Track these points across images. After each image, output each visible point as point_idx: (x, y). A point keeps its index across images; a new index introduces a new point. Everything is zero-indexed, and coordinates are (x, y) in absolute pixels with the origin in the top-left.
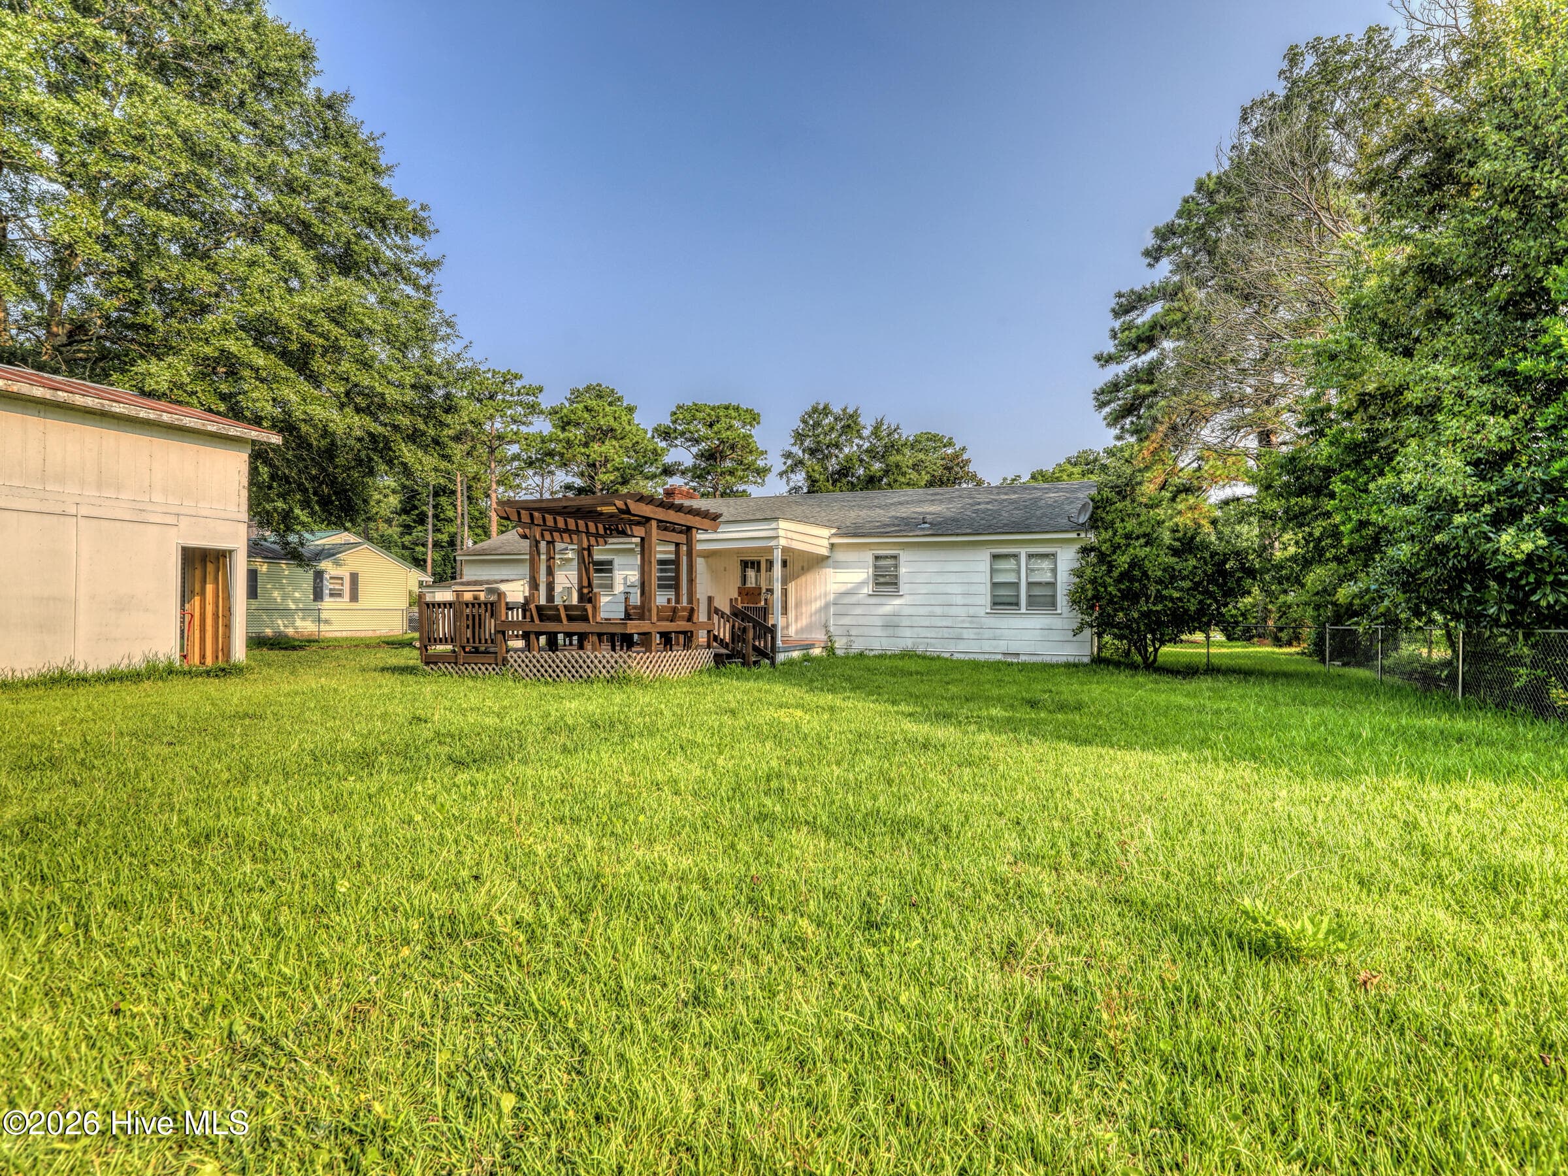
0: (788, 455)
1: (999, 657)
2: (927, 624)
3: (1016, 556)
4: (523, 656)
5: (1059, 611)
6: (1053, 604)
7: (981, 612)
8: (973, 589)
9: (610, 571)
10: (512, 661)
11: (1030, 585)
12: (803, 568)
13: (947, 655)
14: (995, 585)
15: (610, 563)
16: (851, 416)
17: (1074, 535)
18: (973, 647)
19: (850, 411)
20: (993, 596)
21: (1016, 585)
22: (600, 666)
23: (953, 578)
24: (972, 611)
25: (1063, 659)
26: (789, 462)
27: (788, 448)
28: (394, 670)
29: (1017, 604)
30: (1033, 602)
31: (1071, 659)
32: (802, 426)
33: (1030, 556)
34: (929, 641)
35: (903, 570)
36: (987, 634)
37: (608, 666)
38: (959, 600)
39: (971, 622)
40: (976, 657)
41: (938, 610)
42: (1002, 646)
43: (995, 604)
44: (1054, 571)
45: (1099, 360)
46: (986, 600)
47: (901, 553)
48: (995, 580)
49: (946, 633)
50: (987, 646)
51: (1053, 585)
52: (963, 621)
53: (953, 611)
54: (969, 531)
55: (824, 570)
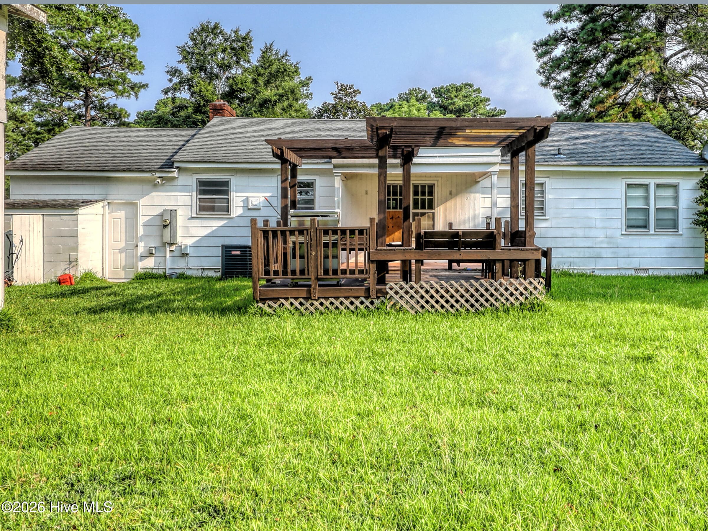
0: (174, 72)
1: (633, 273)
2: (570, 244)
3: (646, 187)
5: (680, 233)
6: (675, 225)
7: (618, 233)
8: (610, 214)
9: (226, 192)
10: (391, 293)
11: (658, 210)
12: (451, 193)
13: (589, 272)
14: (629, 210)
15: (226, 183)
16: (244, 39)
17: (697, 169)
18: (611, 264)
19: (242, 33)
20: (627, 220)
21: (646, 211)
23: (592, 204)
24: (609, 232)
25: (683, 273)
29: (645, 226)
30: (660, 225)
31: (689, 272)
32: (191, 43)
33: (658, 186)
34: (571, 259)
35: (549, 196)
36: (623, 253)
38: (598, 223)
39: (609, 243)
41: (580, 233)
42: (635, 263)
43: (629, 226)
44: (676, 199)
46: (620, 223)
47: (547, 180)
48: (629, 206)
49: (588, 253)
50: (623, 263)
51: (675, 211)
52: (602, 242)
53: (594, 233)
54: (610, 163)
55: (473, 195)
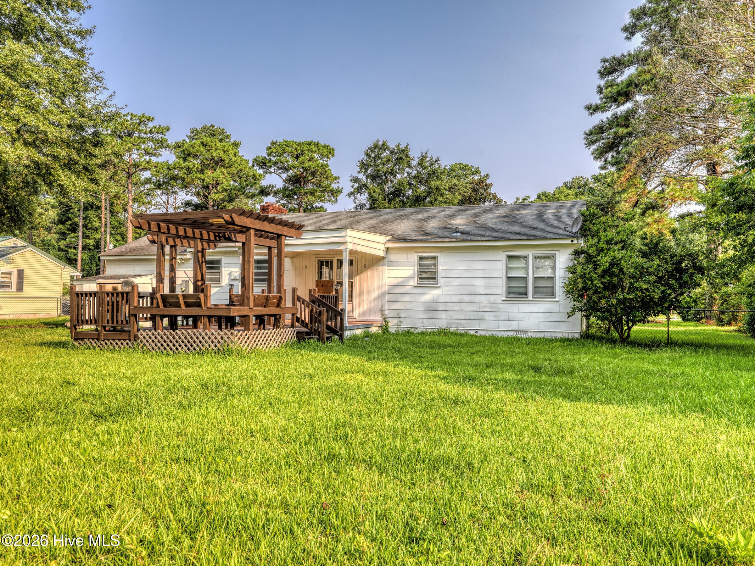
0: (355, 180)
1: (512, 334)
2: (458, 308)
3: (525, 257)
4: (150, 333)
5: (557, 299)
6: (553, 294)
7: (499, 299)
8: (492, 282)
9: (218, 268)
10: (141, 337)
11: (536, 279)
12: (365, 267)
13: (473, 332)
14: (509, 279)
15: (219, 262)
16: (403, 151)
17: (569, 241)
18: (492, 326)
20: (508, 288)
21: (525, 279)
22: (210, 341)
23: (477, 274)
24: (492, 299)
25: (560, 335)
26: (356, 185)
27: (355, 175)
28: (50, 344)
29: (526, 293)
30: (537, 291)
31: (566, 335)
33: (536, 257)
34: (457, 321)
35: (441, 268)
36: (503, 316)
37: (216, 341)
38: (482, 290)
39: (491, 308)
40: (495, 333)
41: (466, 298)
42: (514, 325)
43: (509, 293)
44: (554, 268)
45: (589, 109)
46: (502, 290)
47: (439, 254)
48: (509, 276)
49: (472, 315)
50: (503, 325)
51: (552, 279)
52: (485, 307)
53: (477, 299)
54: (490, 238)
55: (381, 267)
